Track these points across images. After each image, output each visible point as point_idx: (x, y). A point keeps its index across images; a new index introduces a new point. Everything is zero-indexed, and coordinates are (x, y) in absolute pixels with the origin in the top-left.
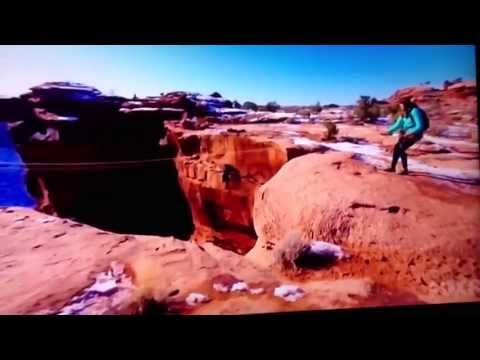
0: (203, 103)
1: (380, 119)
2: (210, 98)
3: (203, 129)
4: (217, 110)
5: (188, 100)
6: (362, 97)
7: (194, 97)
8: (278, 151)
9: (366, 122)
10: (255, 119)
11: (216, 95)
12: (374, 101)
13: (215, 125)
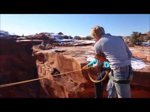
0: (52, 37)
1: (144, 43)
2: (57, 35)
3: (49, 49)
4: (60, 40)
6: (134, 33)
7: (49, 34)
9: (136, 45)
10: (77, 44)
11: (60, 33)
12: (140, 34)
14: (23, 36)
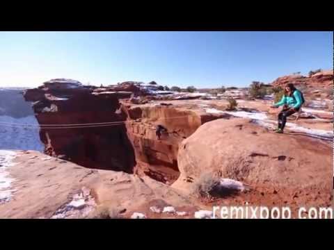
0: (145, 88)
1: (266, 96)
2: (149, 85)
3: (144, 103)
4: (154, 92)
5: (135, 87)
6: (254, 82)
7: (139, 85)
8: (195, 117)
9: (258, 98)
10: (179, 97)
11: (153, 83)
12: (262, 85)
13: (152, 101)
14: (102, 87)
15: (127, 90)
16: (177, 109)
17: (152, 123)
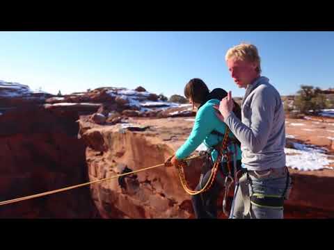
2: (134, 92)
3: (114, 123)
4: (138, 104)
6: (304, 88)
7: (116, 91)
9: (307, 114)
10: (176, 113)
11: (140, 89)
12: (318, 91)
13: (130, 119)
14: (59, 95)
15: (95, 101)
16: (148, 139)
17: (117, 160)
